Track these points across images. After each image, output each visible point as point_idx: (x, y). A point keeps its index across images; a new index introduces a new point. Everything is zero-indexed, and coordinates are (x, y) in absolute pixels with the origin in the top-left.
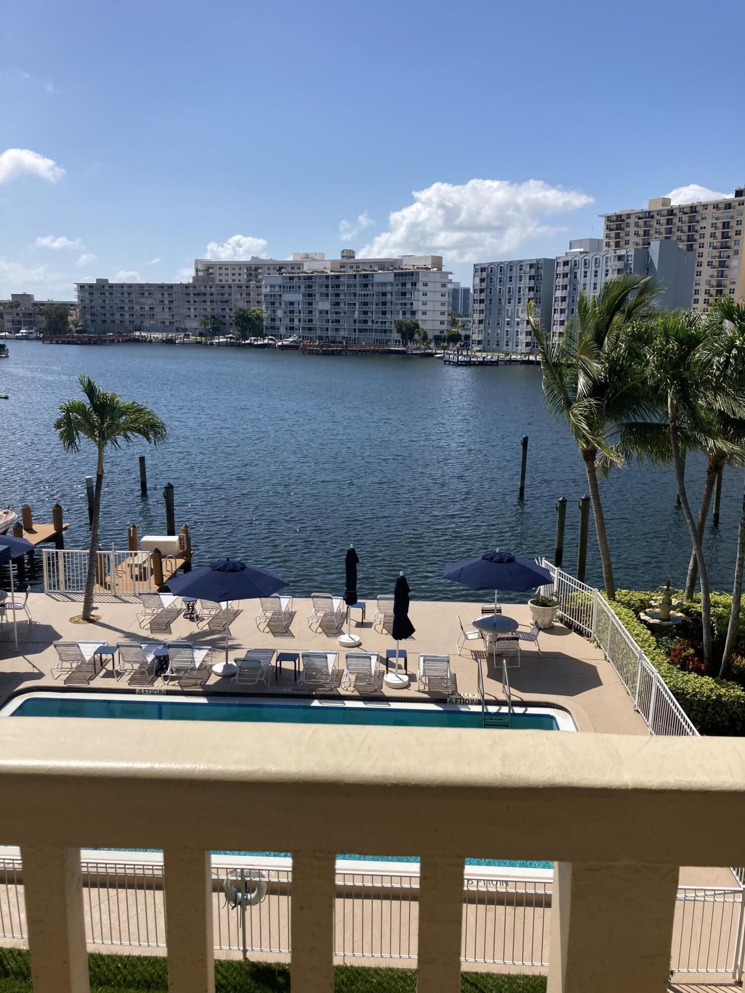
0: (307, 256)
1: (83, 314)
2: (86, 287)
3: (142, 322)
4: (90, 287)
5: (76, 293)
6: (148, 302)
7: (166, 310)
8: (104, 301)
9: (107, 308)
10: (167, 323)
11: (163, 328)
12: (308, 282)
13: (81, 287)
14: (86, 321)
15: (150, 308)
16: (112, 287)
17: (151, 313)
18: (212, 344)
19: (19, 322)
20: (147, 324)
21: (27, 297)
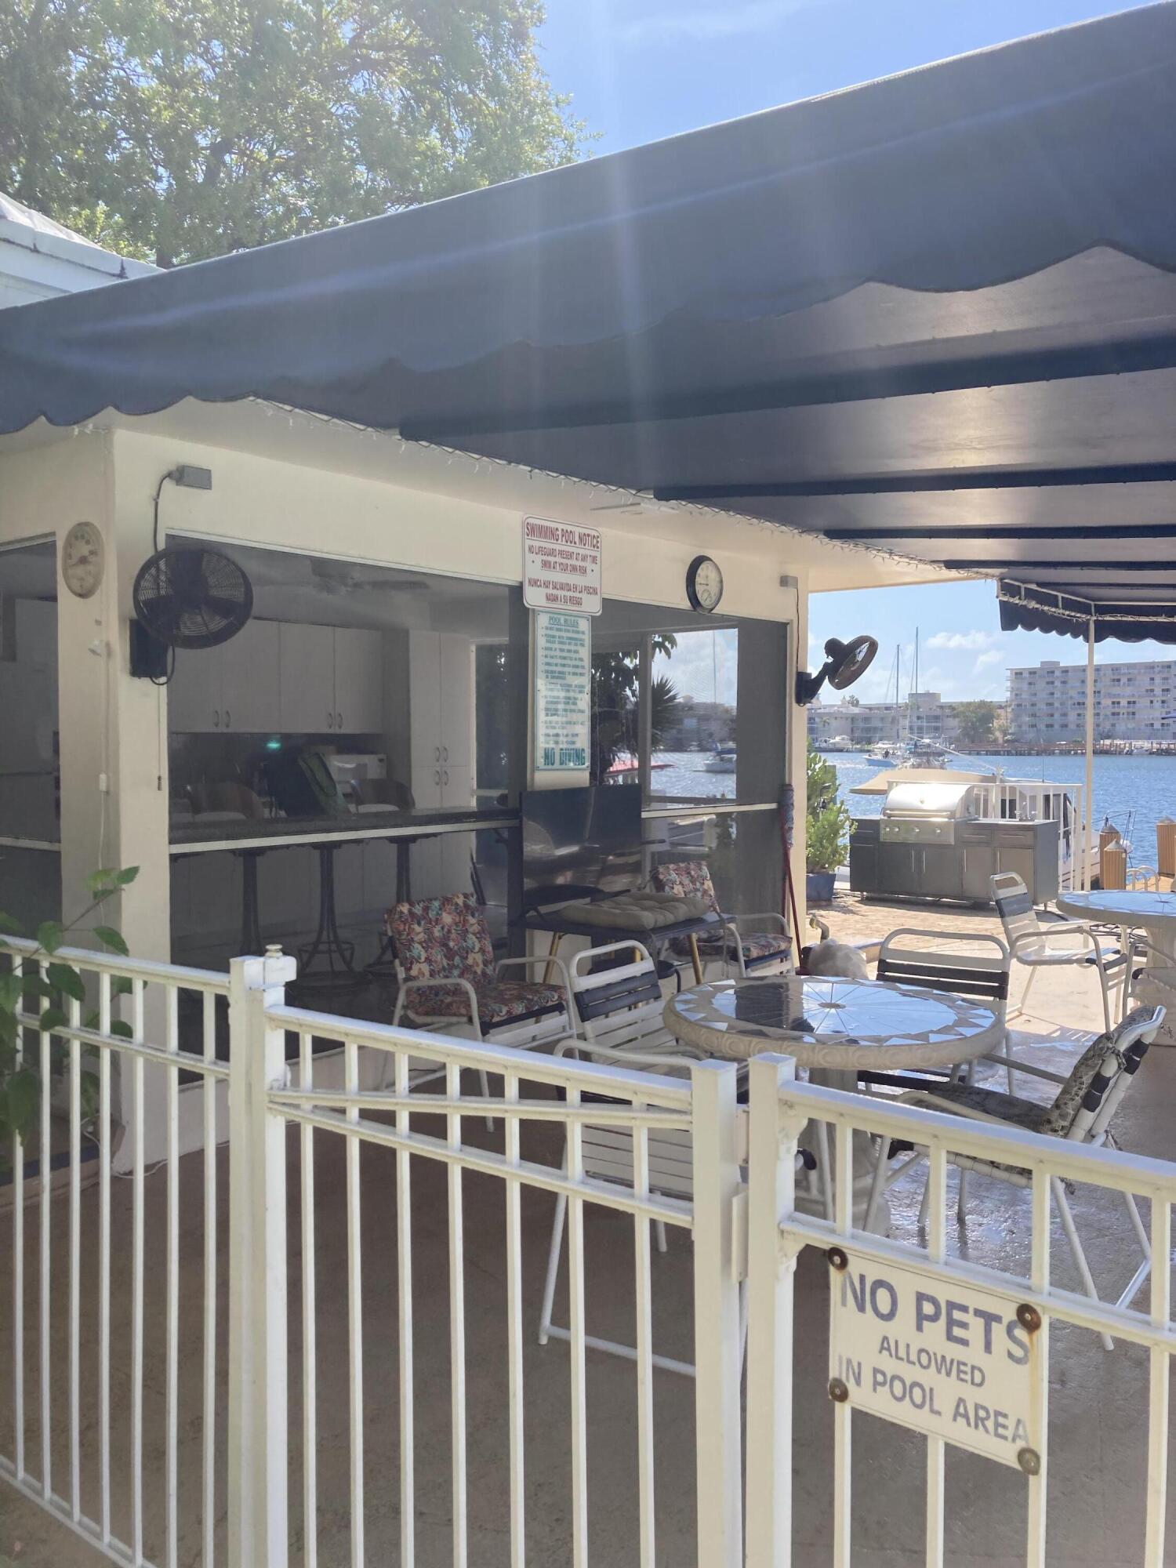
1: (1017, 716)
2: (1026, 675)
3: (1113, 725)
4: (1030, 673)
5: (1009, 684)
6: (1125, 692)
7: (1157, 705)
8: (1052, 694)
9: (1057, 704)
10: (1157, 725)
11: (1151, 733)
13: (1016, 674)
14: (1020, 726)
15: (1129, 703)
16: (1067, 671)
17: (1131, 710)
19: (920, 729)
20: (1121, 727)
21: (931, 696)
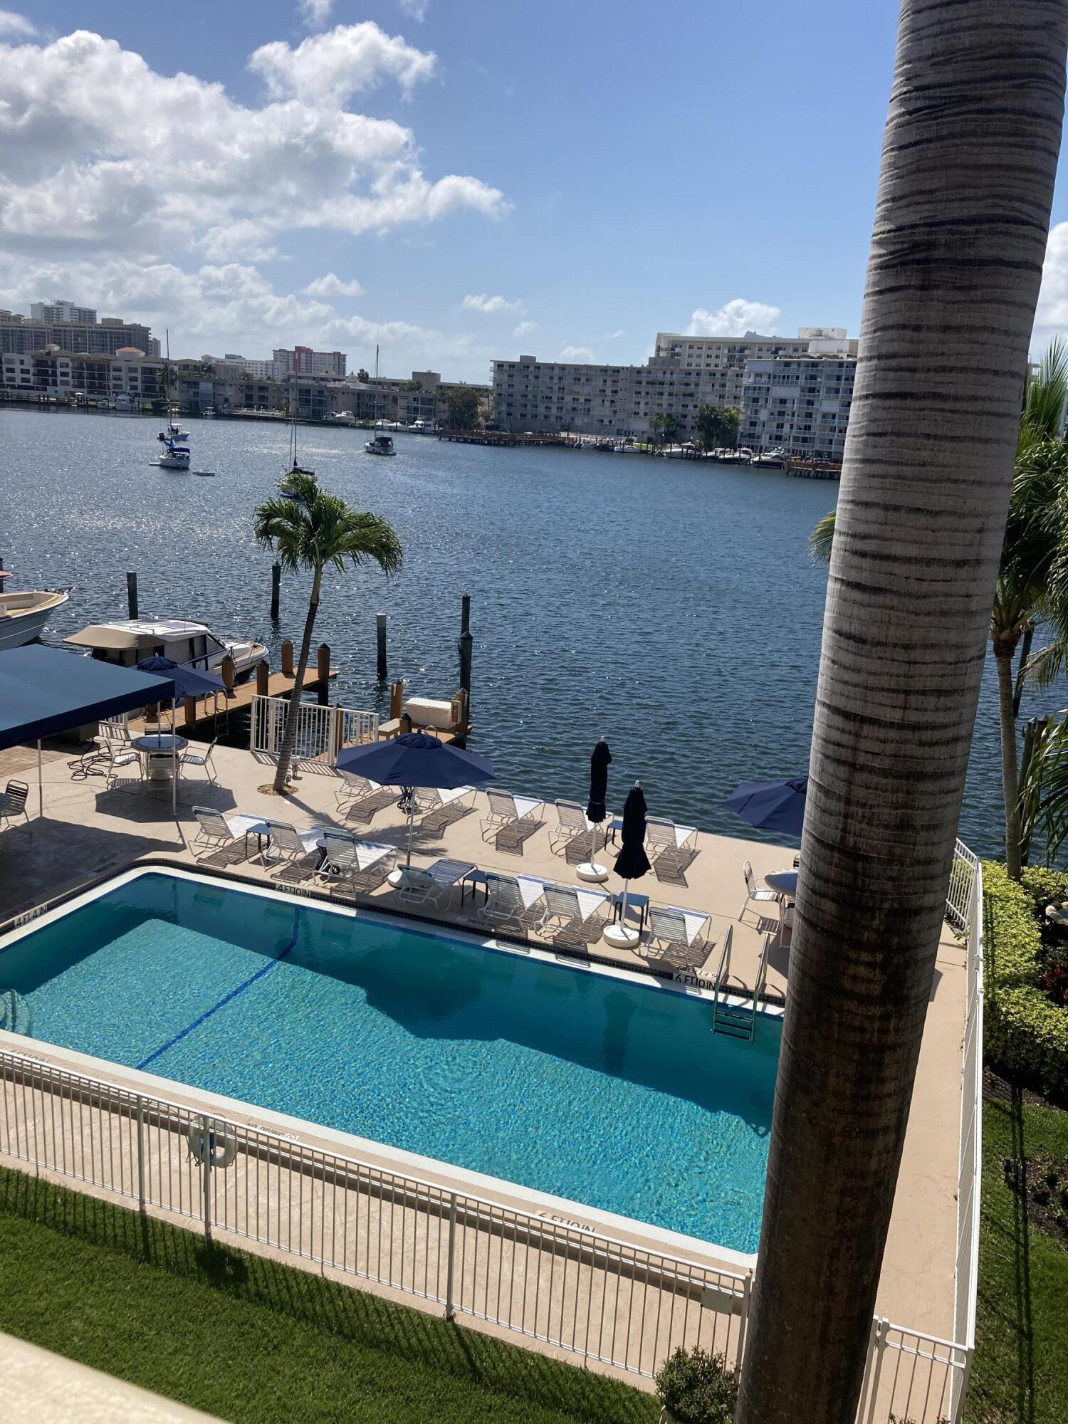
0: (819, 334)
1: (497, 404)
2: (506, 367)
3: (573, 419)
4: (510, 366)
5: (492, 374)
6: (584, 391)
7: (607, 404)
8: (527, 387)
9: (530, 397)
10: (606, 422)
11: (600, 427)
12: (811, 371)
13: (499, 365)
14: (500, 413)
15: (586, 400)
16: (539, 367)
17: (587, 406)
18: (661, 455)
19: (416, 409)
20: (578, 422)
21: (432, 377)
